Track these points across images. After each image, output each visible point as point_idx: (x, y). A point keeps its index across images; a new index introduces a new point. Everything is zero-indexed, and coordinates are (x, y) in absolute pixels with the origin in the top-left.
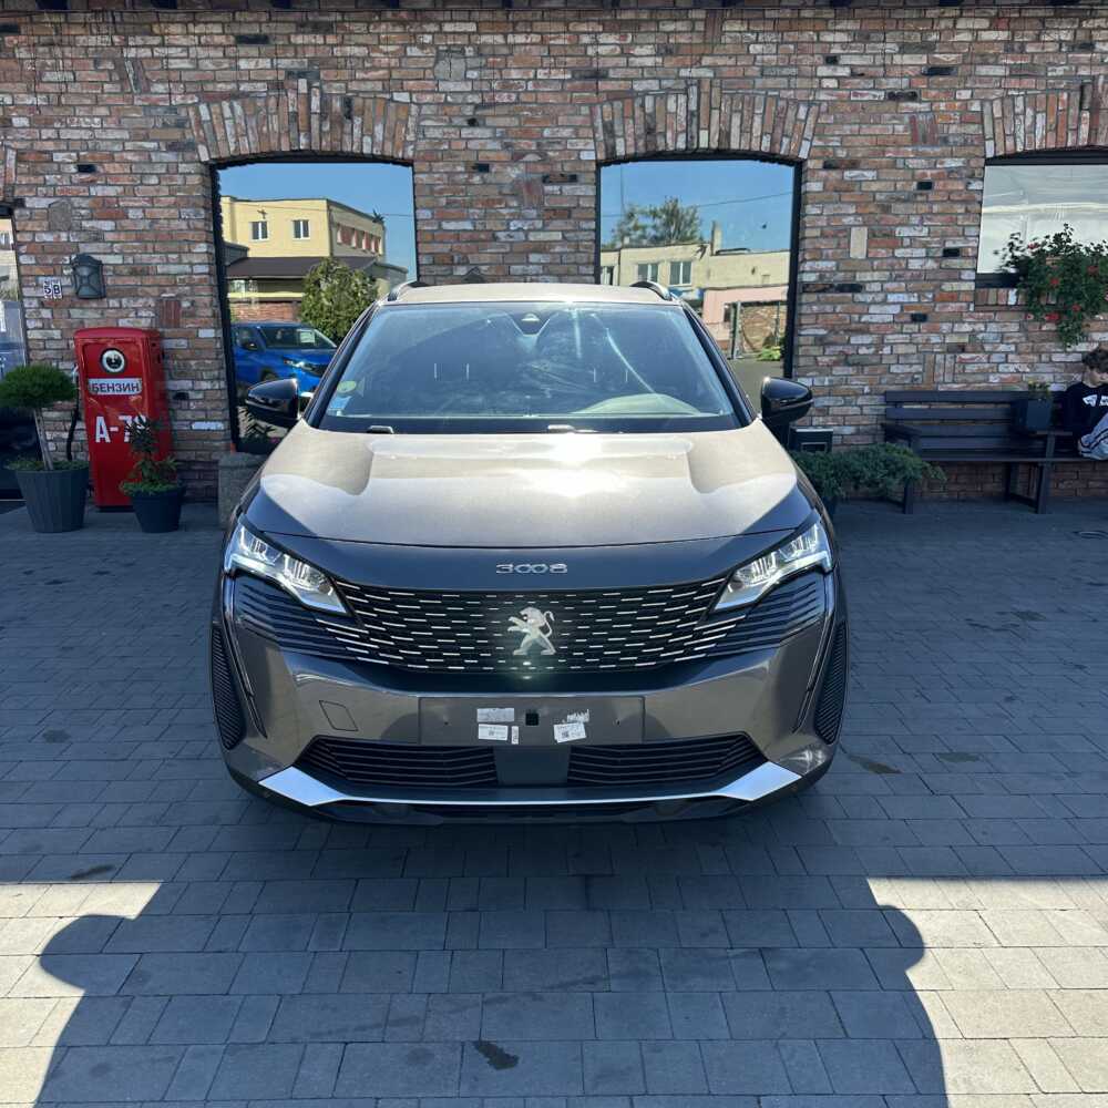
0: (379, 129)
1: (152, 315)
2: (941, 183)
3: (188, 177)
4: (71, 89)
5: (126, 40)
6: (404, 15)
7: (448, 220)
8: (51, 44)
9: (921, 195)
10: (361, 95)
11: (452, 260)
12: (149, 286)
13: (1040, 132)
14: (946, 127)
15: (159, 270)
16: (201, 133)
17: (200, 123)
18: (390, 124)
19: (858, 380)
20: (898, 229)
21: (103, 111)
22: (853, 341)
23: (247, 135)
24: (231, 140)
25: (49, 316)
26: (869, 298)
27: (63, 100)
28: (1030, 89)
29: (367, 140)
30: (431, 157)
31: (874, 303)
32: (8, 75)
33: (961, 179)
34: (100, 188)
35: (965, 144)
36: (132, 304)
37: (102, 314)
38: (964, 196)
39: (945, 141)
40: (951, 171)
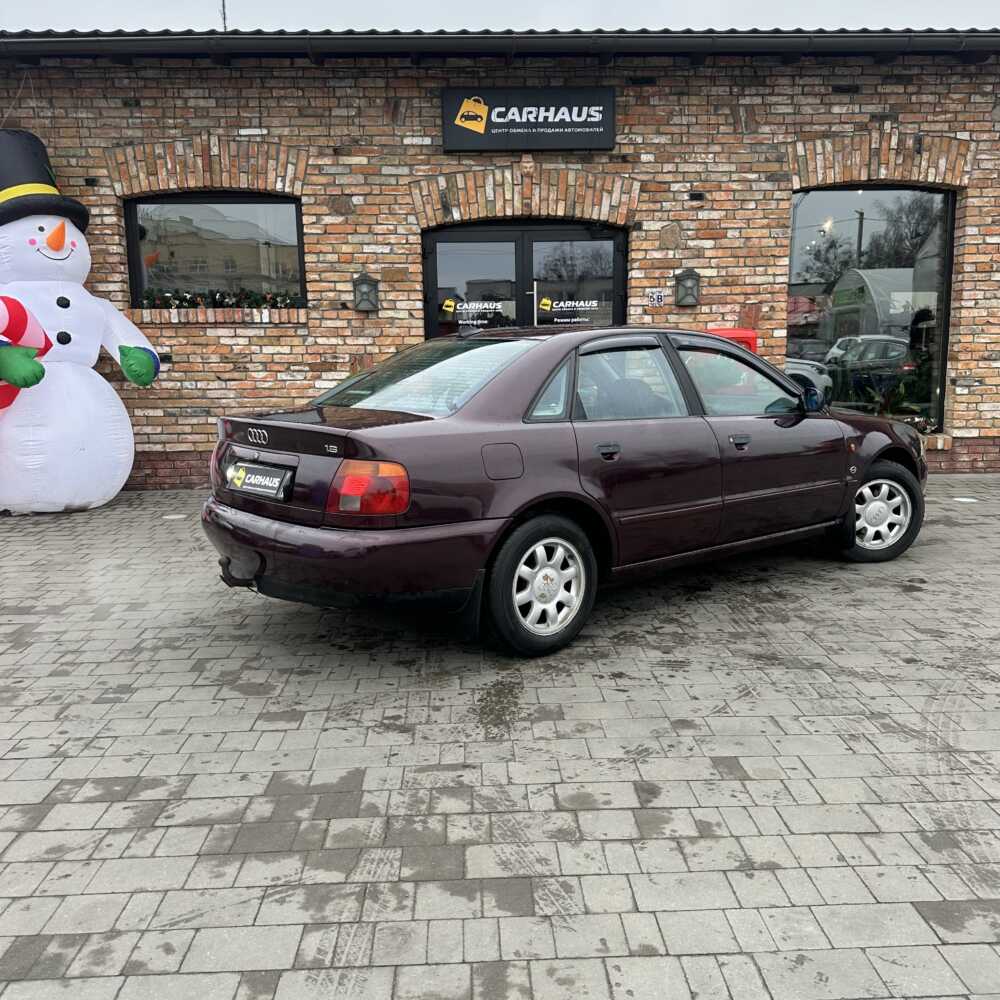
0: (942, 163)
1: (736, 318)
3: (782, 203)
4: (691, 130)
5: (743, 88)
6: (973, 69)
7: (992, 235)
8: (682, 94)
10: (931, 134)
11: (992, 267)
12: (736, 294)
15: (747, 281)
16: (796, 165)
17: (796, 157)
18: (952, 157)
21: (717, 148)
23: (834, 167)
24: (820, 172)
25: (651, 321)
27: (685, 140)
29: (932, 171)
30: (982, 184)
32: (642, 119)
34: (706, 212)
36: (722, 311)
37: (695, 319)
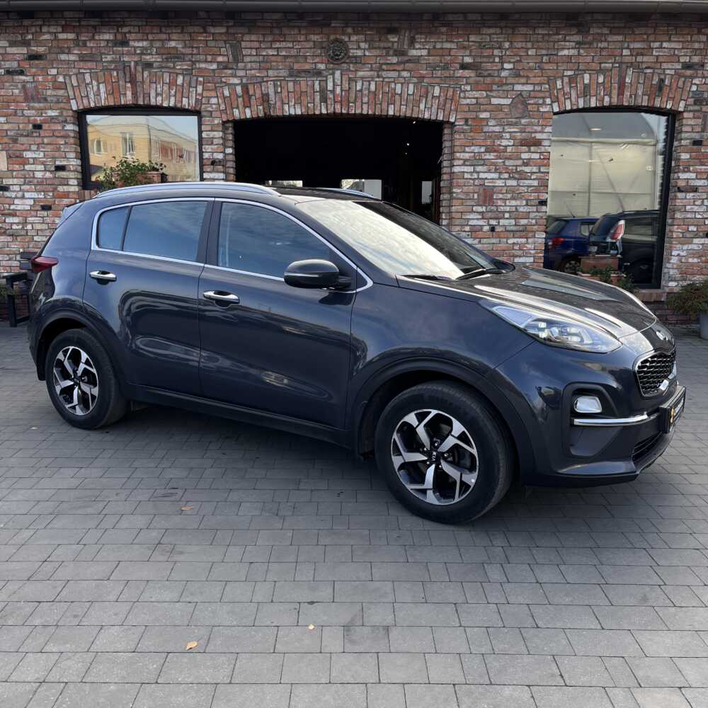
2: (47, 125)
9: (36, 132)
13: (103, 96)
14: (44, 91)
19: (15, 245)
20: (24, 153)
22: (7, 220)
26: (13, 195)
28: (93, 69)
31: (16, 198)
33: (59, 123)
35: (58, 102)
38: (62, 134)
39: (46, 100)
40: (52, 118)
